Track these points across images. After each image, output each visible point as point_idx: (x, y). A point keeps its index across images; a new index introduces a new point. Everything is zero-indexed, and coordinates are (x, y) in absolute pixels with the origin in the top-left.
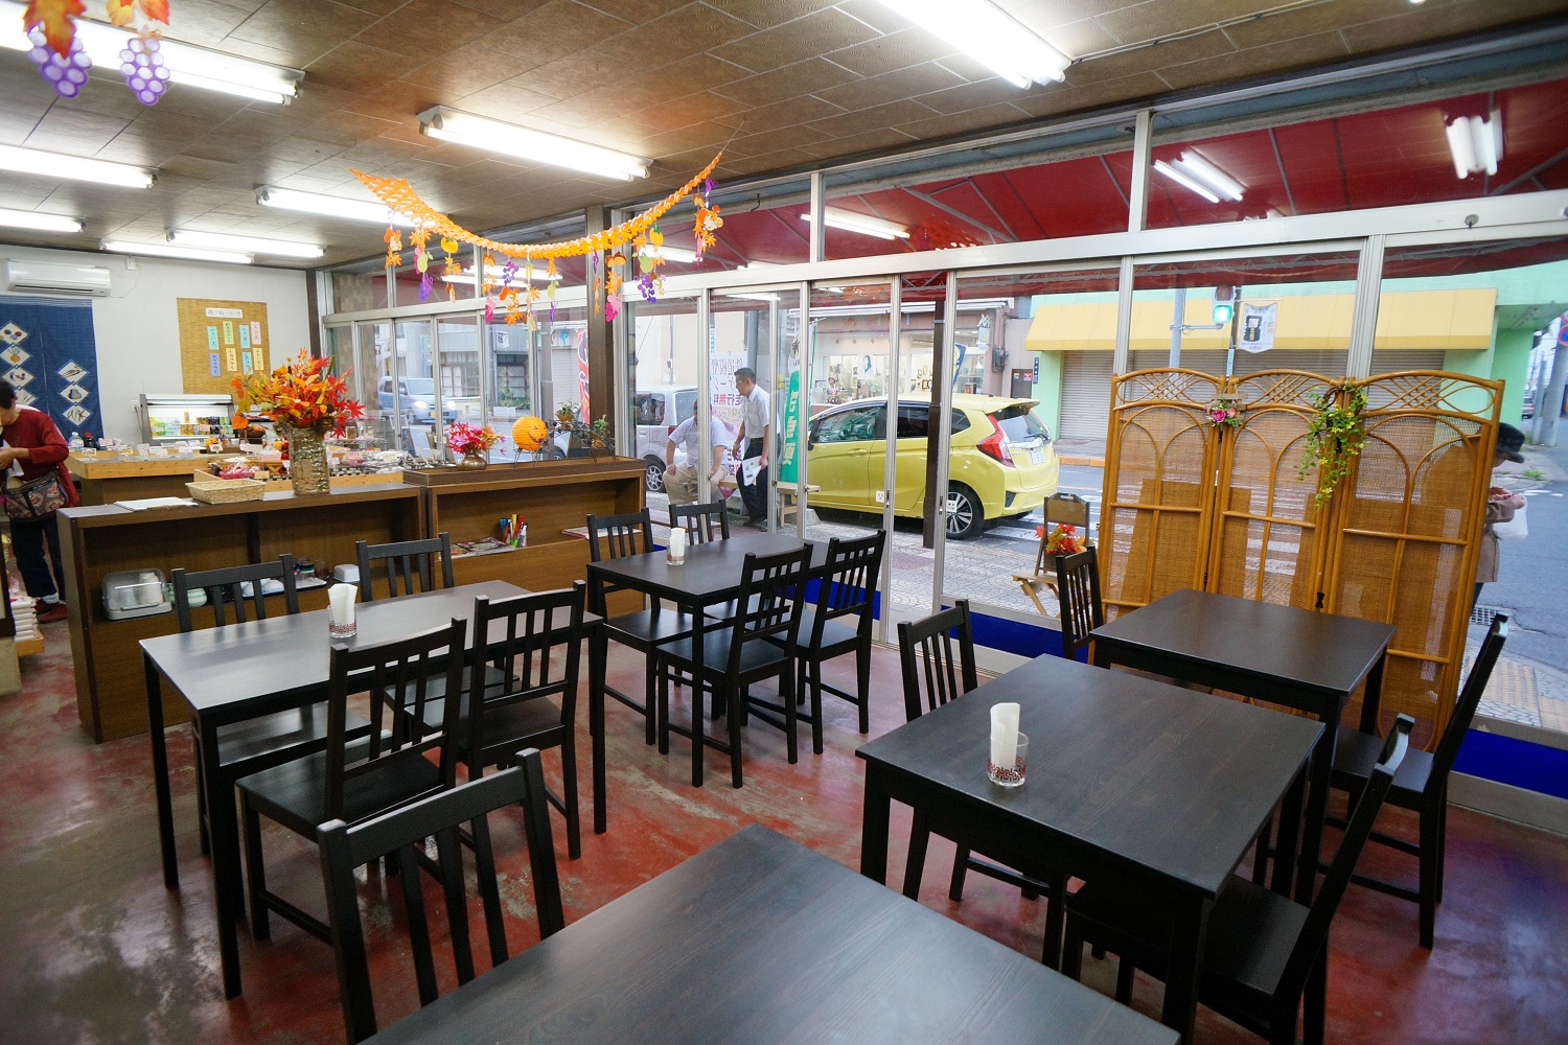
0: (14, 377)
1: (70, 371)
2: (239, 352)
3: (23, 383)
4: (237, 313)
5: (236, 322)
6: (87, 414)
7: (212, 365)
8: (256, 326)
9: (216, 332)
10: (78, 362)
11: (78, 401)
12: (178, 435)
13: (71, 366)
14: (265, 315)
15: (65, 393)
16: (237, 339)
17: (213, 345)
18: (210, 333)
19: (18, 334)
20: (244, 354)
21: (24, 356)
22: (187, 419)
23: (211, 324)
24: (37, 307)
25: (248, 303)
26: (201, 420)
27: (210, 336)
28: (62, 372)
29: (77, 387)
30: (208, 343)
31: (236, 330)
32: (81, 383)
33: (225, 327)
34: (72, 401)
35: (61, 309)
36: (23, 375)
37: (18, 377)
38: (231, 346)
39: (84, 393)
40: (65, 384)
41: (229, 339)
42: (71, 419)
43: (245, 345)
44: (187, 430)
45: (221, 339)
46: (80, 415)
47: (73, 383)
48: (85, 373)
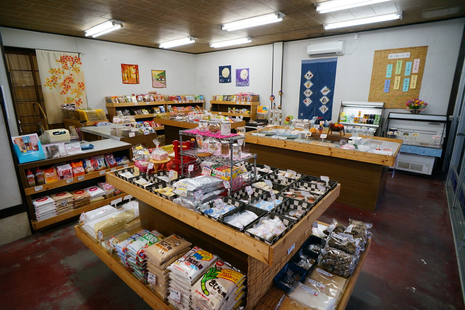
0: (307, 93)
1: (325, 91)
2: (402, 78)
3: (309, 95)
4: (407, 55)
5: (405, 60)
6: (327, 109)
7: (385, 86)
8: (417, 62)
9: (391, 68)
10: (328, 87)
11: (325, 103)
12: (352, 122)
13: (325, 88)
14: (425, 54)
15: (321, 100)
16: (403, 71)
17: (388, 76)
18: (388, 68)
19: (311, 75)
20: (405, 79)
21: (311, 84)
22: (360, 114)
23: (389, 63)
24: (318, 63)
25: (416, 48)
26: (366, 116)
27: (388, 70)
28: (322, 91)
29: (326, 97)
30: (386, 74)
31: (404, 65)
32: (327, 96)
33: (397, 65)
34: (323, 103)
35: (326, 63)
36: (310, 92)
37: (308, 93)
38: (398, 75)
39: (327, 100)
40: (322, 96)
41: (398, 71)
42: (322, 111)
43: (407, 73)
44: (356, 120)
45: (394, 71)
46: (325, 110)
47: (325, 96)
48: (330, 91)
